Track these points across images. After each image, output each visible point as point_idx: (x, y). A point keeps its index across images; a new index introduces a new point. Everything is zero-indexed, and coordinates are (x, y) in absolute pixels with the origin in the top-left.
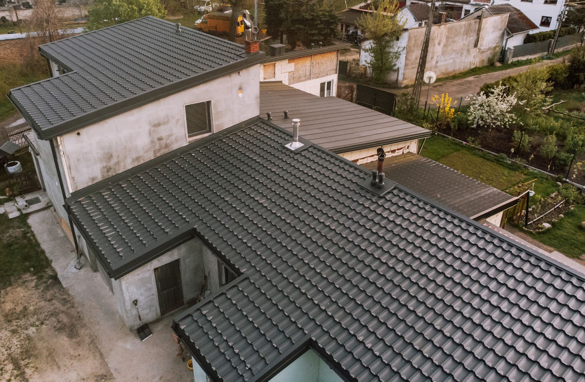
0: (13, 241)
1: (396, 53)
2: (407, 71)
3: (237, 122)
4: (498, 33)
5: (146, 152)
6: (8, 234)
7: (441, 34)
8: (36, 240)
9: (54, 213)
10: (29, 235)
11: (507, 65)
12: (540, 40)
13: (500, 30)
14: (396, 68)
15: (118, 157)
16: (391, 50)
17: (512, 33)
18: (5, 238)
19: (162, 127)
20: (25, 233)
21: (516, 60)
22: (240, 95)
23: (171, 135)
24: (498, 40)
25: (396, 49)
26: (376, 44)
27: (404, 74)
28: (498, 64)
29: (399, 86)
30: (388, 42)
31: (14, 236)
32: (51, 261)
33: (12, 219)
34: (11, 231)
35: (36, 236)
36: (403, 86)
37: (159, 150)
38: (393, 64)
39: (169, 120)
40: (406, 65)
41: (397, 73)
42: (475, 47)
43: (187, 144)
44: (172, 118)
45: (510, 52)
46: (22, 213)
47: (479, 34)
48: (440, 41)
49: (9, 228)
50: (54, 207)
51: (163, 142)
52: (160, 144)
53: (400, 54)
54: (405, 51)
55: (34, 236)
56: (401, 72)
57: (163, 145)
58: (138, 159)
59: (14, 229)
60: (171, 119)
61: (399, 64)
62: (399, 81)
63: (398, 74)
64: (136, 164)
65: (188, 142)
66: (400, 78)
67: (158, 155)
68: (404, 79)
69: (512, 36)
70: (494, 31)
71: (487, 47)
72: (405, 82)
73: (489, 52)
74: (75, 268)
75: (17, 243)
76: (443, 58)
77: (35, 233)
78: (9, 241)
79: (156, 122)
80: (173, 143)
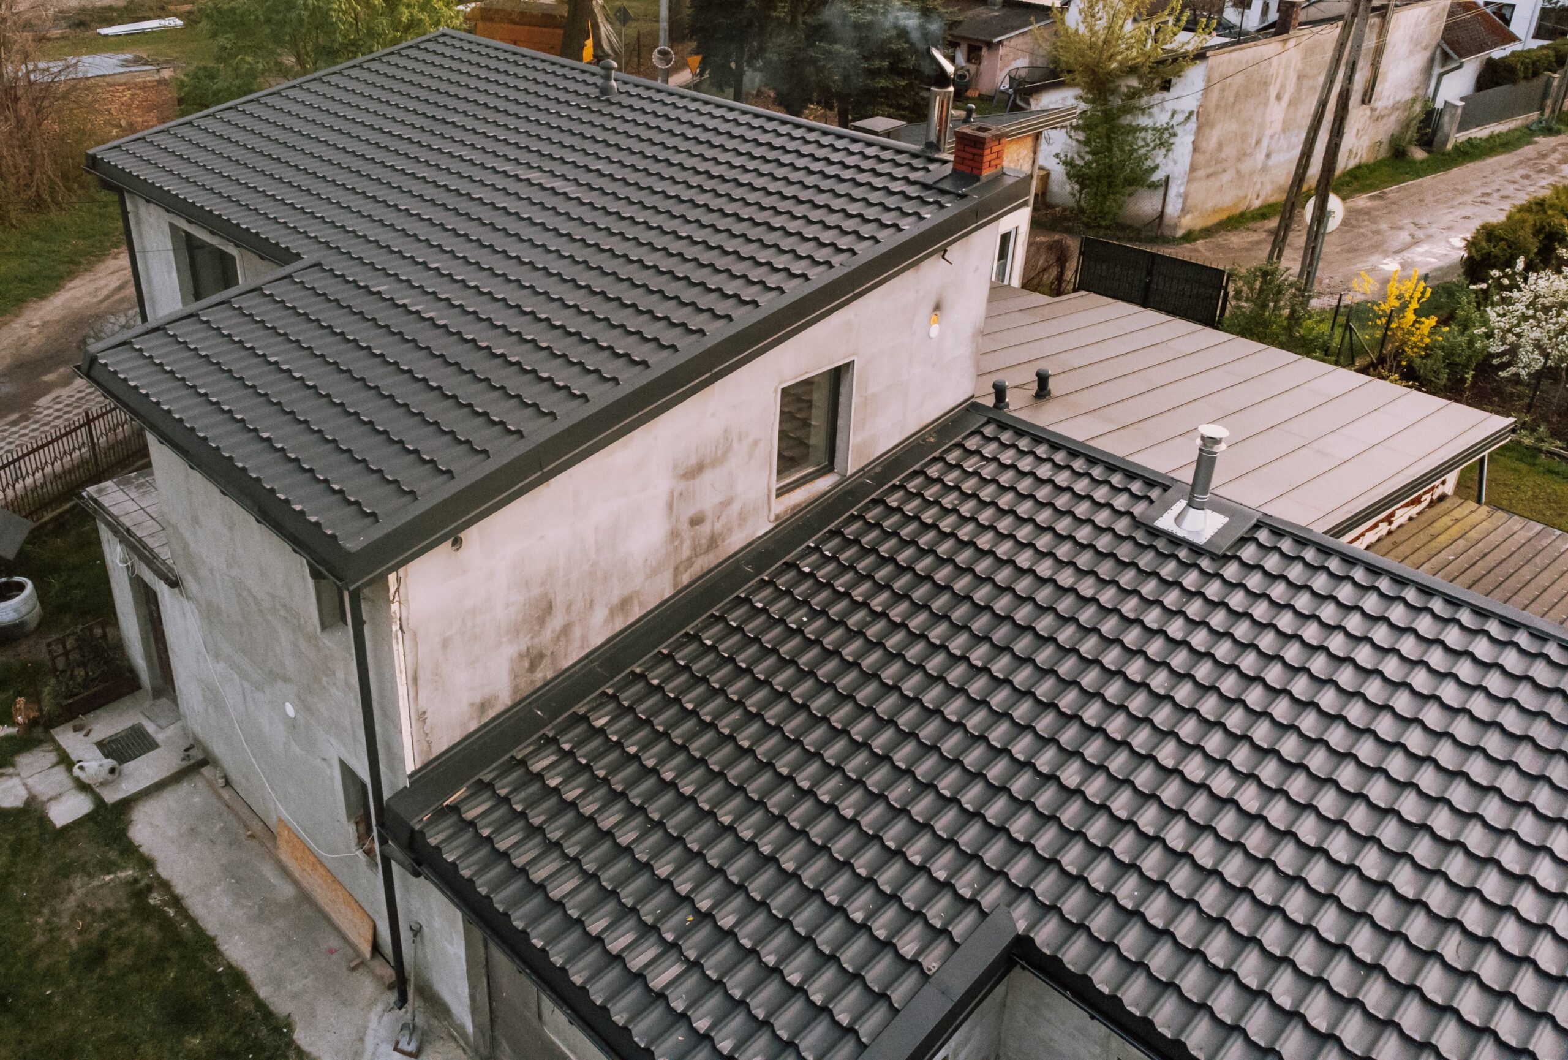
0: (104, 934)
1: (1160, 131)
2: (1194, 187)
3: (912, 426)
4: (1420, 59)
5: (653, 573)
6: (71, 902)
7: (1287, 67)
8: (193, 922)
9: (226, 794)
10: (155, 899)
11: (1444, 154)
12: (1526, 78)
13: (1426, 48)
14: (1157, 176)
15: (569, 607)
16: (1143, 121)
17: (1461, 56)
18: (65, 921)
19: (708, 476)
20: (138, 893)
21: (1464, 139)
22: (935, 330)
23: (727, 503)
24: (1418, 77)
25: (1161, 118)
26: (1093, 101)
27: (1185, 197)
28: (1419, 154)
29: (1167, 232)
30: (1134, 94)
31: (99, 908)
32: (289, 1026)
33: (66, 828)
34: (77, 882)
35: (188, 902)
36: (1180, 233)
37: (690, 561)
38: (1149, 163)
39: (727, 450)
40: (1193, 168)
41: (1161, 191)
42: (1363, 102)
43: (771, 526)
44: (740, 440)
45: (1453, 116)
46: (99, 802)
47: (1379, 62)
48: (1283, 86)
49: (66, 871)
50: (223, 770)
51: (705, 529)
52: (693, 538)
53: (1175, 135)
54: (1193, 125)
55: (176, 901)
56: (1174, 190)
57: (703, 541)
58: (625, 603)
59: (91, 876)
60: (735, 444)
61: (1171, 163)
62: (1166, 218)
63: (1165, 195)
64: (619, 625)
65: (772, 517)
66: (1173, 208)
67: (685, 579)
68: (1184, 211)
69: (1460, 67)
70: (1411, 52)
71: (1391, 102)
72: (1188, 222)
73: (1393, 118)
74: (395, 1049)
75: (122, 943)
76: (1283, 143)
77: (180, 889)
78: (87, 936)
79: (693, 460)
80: (730, 530)
